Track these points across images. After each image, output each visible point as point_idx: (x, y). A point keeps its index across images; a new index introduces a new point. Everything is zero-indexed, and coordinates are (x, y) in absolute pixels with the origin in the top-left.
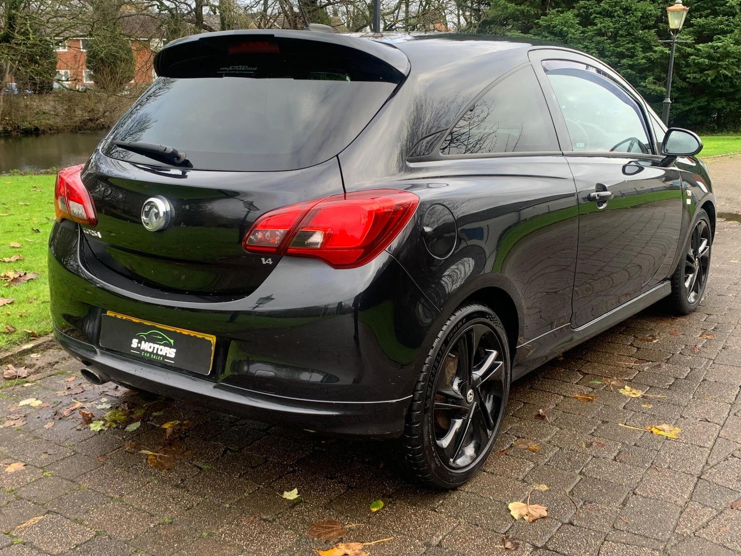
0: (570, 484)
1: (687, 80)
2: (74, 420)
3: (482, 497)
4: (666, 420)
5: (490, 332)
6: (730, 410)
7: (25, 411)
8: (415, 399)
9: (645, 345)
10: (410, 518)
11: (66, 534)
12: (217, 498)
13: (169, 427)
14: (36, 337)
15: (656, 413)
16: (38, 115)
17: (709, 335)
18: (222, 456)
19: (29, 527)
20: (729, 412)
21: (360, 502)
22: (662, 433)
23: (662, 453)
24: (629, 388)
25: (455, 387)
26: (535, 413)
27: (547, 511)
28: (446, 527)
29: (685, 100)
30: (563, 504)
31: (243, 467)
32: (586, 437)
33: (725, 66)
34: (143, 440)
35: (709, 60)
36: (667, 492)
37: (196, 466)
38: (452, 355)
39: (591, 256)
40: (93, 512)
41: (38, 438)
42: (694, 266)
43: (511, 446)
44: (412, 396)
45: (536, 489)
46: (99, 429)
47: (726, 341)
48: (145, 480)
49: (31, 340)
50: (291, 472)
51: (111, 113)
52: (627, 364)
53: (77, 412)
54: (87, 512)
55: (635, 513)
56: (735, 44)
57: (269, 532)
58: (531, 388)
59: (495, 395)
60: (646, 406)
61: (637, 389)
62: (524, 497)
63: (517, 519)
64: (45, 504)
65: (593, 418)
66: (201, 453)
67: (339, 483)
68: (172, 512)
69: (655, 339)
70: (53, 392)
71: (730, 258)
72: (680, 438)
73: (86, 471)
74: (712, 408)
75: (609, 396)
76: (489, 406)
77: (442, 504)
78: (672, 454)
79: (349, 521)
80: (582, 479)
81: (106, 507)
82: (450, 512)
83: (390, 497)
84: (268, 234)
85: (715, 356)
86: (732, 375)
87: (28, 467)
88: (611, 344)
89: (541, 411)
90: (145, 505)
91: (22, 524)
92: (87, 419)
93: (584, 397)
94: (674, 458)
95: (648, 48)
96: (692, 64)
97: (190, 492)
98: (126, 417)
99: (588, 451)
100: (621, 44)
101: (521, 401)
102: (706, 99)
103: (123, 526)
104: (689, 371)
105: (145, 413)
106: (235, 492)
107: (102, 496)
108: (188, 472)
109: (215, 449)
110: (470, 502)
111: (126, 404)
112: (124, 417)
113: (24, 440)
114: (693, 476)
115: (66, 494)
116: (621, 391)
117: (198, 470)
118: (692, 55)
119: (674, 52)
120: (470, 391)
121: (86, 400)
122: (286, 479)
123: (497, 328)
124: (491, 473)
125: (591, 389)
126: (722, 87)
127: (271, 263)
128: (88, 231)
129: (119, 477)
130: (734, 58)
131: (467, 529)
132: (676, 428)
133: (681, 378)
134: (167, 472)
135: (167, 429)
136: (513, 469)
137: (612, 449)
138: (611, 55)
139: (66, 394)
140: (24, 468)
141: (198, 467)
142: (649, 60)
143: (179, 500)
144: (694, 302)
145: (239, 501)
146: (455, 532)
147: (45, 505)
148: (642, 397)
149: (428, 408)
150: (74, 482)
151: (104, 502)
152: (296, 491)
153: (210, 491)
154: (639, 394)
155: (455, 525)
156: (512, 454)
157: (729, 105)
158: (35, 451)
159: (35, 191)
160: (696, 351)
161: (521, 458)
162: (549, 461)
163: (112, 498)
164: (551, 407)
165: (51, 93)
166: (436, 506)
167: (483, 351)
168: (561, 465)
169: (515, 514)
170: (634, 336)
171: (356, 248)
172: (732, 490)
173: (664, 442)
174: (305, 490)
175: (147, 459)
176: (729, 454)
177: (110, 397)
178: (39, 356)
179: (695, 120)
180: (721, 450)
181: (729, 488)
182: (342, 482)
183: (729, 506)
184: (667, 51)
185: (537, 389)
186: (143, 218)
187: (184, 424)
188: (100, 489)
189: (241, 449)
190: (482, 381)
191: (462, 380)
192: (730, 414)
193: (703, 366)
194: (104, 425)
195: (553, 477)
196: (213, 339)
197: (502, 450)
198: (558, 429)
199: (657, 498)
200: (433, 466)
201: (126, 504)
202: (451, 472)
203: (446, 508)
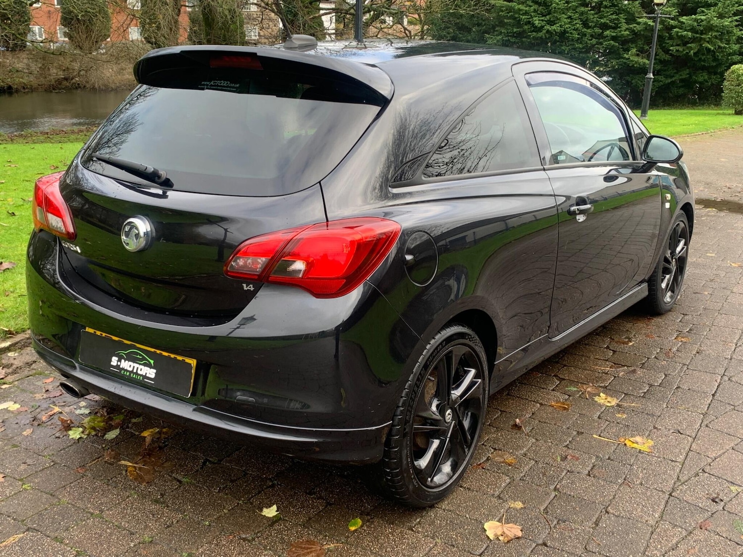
0: (545, 501)
1: (670, 52)
2: (52, 426)
3: (459, 515)
4: (639, 431)
5: (470, 351)
6: (702, 421)
7: (4, 416)
8: (394, 424)
9: (621, 348)
10: (387, 538)
11: (47, 554)
12: (196, 515)
13: (148, 435)
14: (13, 334)
15: (630, 423)
16: (11, 73)
17: (684, 338)
18: (202, 468)
19: (9, 546)
20: (701, 423)
21: (339, 520)
22: (635, 445)
23: (635, 467)
24: (604, 395)
25: (434, 408)
26: (512, 423)
27: (521, 530)
28: (423, 548)
29: (668, 73)
30: (538, 523)
31: (222, 481)
32: (562, 450)
33: (708, 40)
34: (122, 450)
35: (692, 32)
36: (639, 510)
37: (175, 478)
38: (431, 378)
39: (569, 257)
40: (73, 530)
41: (16, 446)
42: (671, 267)
43: (488, 459)
44: (391, 422)
45: (511, 506)
46: (78, 436)
47: (700, 345)
48: (125, 494)
49: (8, 338)
50: (270, 487)
51: (86, 72)
52: (602, 368)
53: (56, 417)
54: (67, 530)
55: (607, 534)
56: (718, 18)
57: (249, 553)
58: (508, 394)
59: (472, 411)
60: (620, 416)
61: (612, 397)
62: (500, 516)
63: (492, 539)
64: (25, 520)
65: (568, 428)
66: (180, 464)
67: (318, 499)
68: (152, 530)
69: (631, 342)
70: (31, 395)
71: (707, 251)
72: (652, 451)
73: (66, 483)
74: (685, 419)
75: (585, 405)
76: (466, 424)
77: (419, 523)
78: (644, 469)
79: (327, 542)
80: (556, 495)
81: (86, 524)
82: (427, 531)
83: (368, 514)
84: (250, 261)
85: (689, 361)
86: (705, 382)
87: (7, 478)
88: (587, 346)
89: (517, 420)
90: (125, 522)
91: (1, 543)
92: (66, 425)
93: (560, 405)
94: (646, 474)
95: (631, 19)
96: (675, 36)
97: (170, 509)
98: (105, 423)
99: (563, 464)
100: (605, 15)
101: (498, 409)
102: (688, 71)
103: (103, 545)
104: (663, 377)
105: (124, 420)
106: (215, 508)
107: (81, 512)
108: (168, 486)
109: (194, 460)
110: (447, 520)
111: (105, 409)
112: (103, 424)
113: (3, 448)
114: (664, 492)
115: (46, 509)
116: (596, 399)
117: (178, 483)
118: (675, 27)
119: (658, 24)
120: (449, 411)
121: (65, 404)
122: (265, 494)
123: (477, 348)
124: (468, 488)
125: (566, 396)
126: (704, 61)
127: (252, 289)
128: (67, 244)
129: (98, 491)
130: (717, 31)
131: (444, 550)
132: (649, 440)
133: (656, 384)
134: (146, 485)
135: (146, 437)
136: (489, 484)
137: (587, 463)
138: (595, 26)
139: (45, 397)
140: (3, 480)
141: (178, 481)
142: (632, 32)
143: (159, 516)
144: (670, 302)
145: (218, 518)
146: (432, 553)
147: (25, 522)
148: (616, 406)
149: (407, 433)
150: (54, 496)
151: (84, 518)
152: (275, 507)
153: (189, 507)
154: (614, 402)
155: (431, 545)
156: (489, 468)
157: (711, 79)
158: (13, 460)
159: (10, 166)
160: (671, 355)
161: (497, 472)
162: (525, 476)
163: (92, 514)
164: (528, 416)
165: (24, 51)
166: (413, 525)
167: (462, 370)
168: (536, 480)
169: (490, 534)
170: (611, 338)
171: (338, 278)
172: (702, 508)
173: (637, 456)
174: (284, 507)
175: (126, 471)
176: (700, 470)
177: (89, 401)
178: (16, 354)
179: (677, 92)
180: (692, 465)
181: (699, 507)
182: (321, 498)
183: (698, 526)
184: (651, 23)
185: (514, 396)
186: (123, 237)
187: (163, 432)
188: (80, 504)
189: (220, 461)
190: (460, 400)
191: (440, 402)
192: (702, 425)
193: (677, 371)
194: (83, 432)
195: (528, 493)
196: (193, 362)
197: (479, 463)
198: (534, 440)
199: (629, 517)
200: (411, 487)
201: (106, 521)
202: (429, 492)
203: (423, 527)
